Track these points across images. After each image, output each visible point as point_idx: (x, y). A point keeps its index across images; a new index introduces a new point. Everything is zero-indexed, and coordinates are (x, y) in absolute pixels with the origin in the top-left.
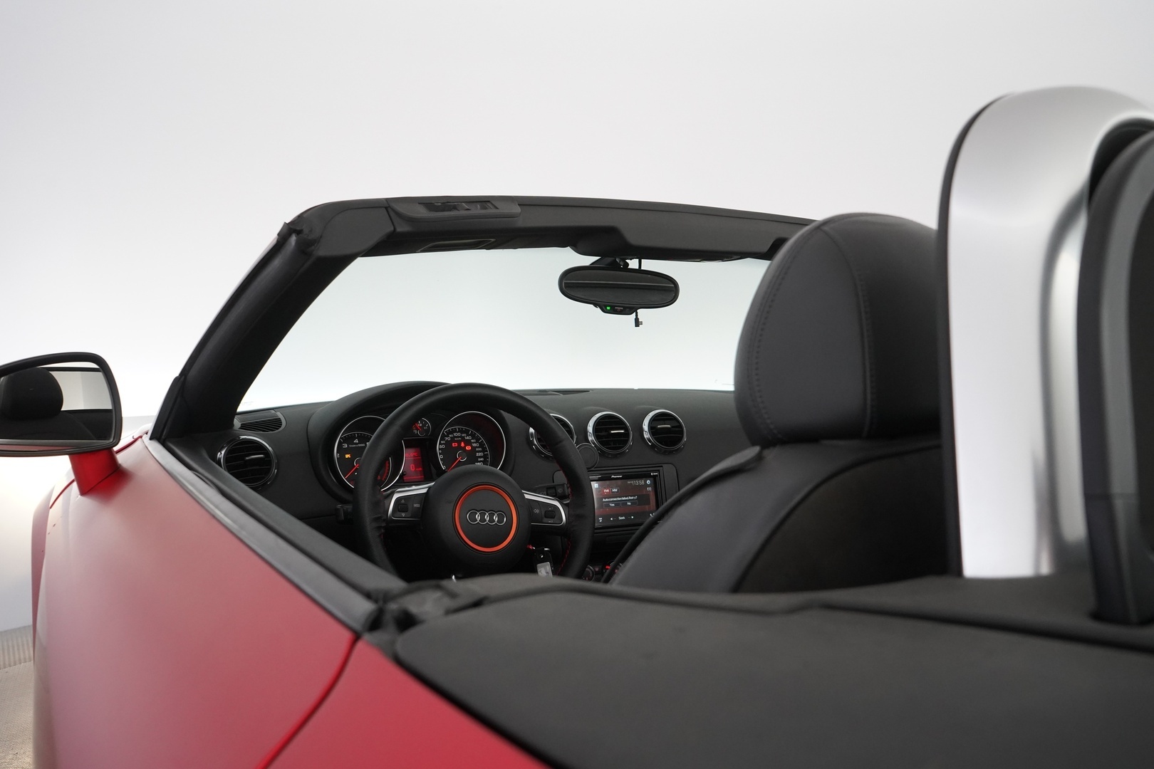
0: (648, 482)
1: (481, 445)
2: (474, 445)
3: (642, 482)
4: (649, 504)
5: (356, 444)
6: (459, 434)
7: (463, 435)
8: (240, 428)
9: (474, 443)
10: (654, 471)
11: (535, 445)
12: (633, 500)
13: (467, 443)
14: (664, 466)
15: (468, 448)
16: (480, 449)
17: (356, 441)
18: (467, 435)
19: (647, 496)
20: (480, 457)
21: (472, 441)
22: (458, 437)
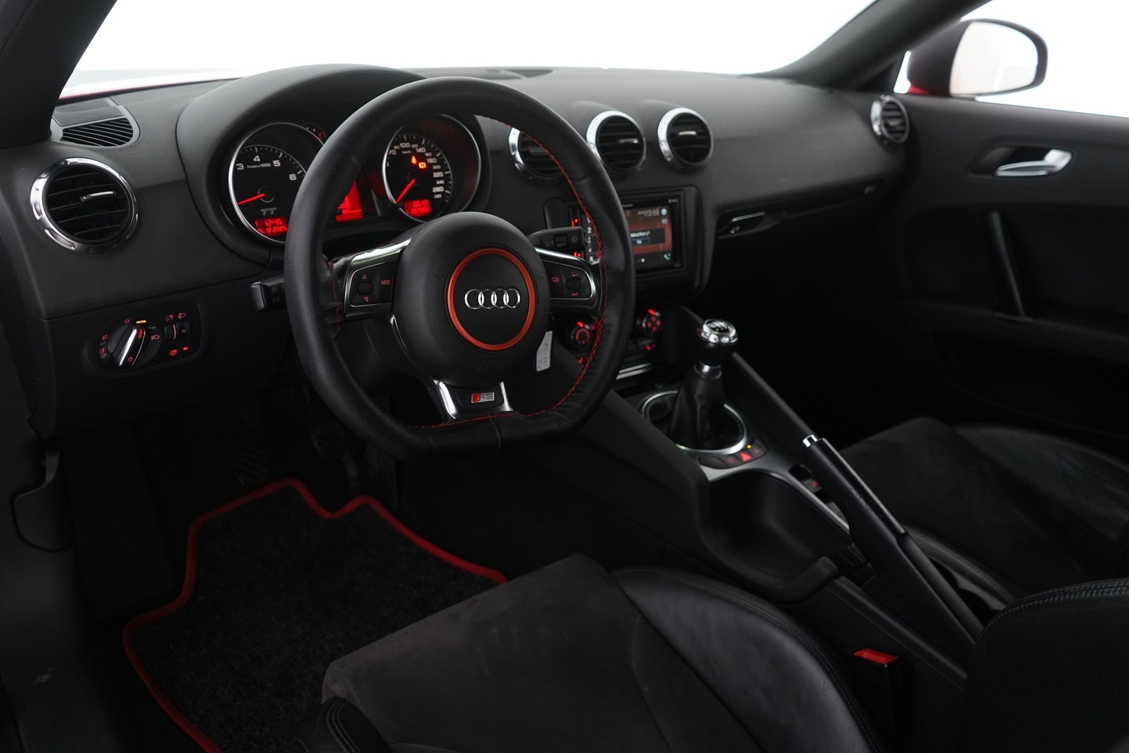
0: (664, 212)
1: (440, 162)
2: (430, 161)
3: (656, 212)
4: (663, 241)
5: (257, 163)
6: (407, 145)
7: (414, 146)
8: (63, 139)
9: (429, 157)
10: (673, 198)
11: (518, 162)
12: (645, 236)
13: (421, 158)
14: (685, 188)
15: (422, 165)
16: (438, 167)
17: (257, 159)
18: (420, 146)
19: (662, 231)
20: (439, 179)
21: (427, 155)
22: (406, 149)
